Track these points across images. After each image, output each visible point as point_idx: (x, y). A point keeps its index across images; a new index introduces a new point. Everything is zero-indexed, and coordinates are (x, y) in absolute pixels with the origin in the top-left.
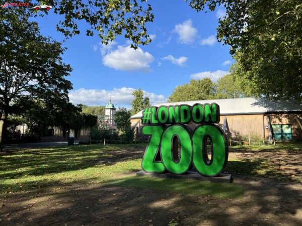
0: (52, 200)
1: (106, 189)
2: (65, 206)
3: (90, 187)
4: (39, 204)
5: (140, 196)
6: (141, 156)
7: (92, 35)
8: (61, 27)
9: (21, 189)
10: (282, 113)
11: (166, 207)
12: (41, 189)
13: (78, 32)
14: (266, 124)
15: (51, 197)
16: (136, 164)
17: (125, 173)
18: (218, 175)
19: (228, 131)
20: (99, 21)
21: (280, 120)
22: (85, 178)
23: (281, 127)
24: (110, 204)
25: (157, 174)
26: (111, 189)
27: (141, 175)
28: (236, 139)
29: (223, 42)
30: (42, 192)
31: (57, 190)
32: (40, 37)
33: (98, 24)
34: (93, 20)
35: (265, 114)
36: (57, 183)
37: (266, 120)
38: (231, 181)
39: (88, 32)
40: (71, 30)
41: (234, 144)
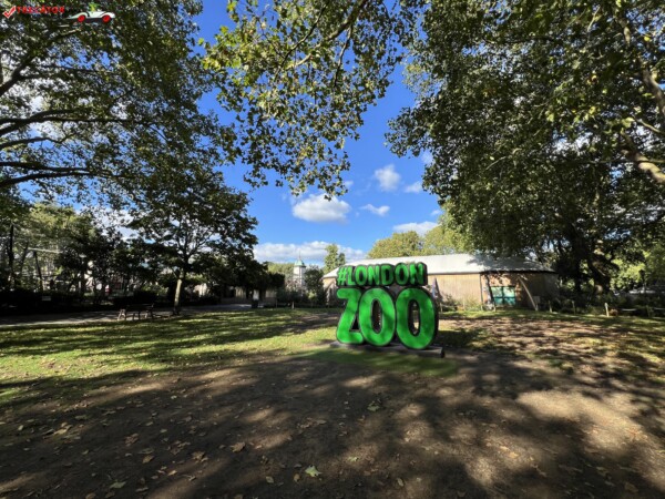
0: (233, 374)
1: (294, 363)
2: (249, 382)
3: (277, 360)
4: (219, 378)
5: (334, 372)
6: (335, 324)
7: (281, 185)
8: (248, 177)
9: (198, 360)
10: (502, 272)
11: (365, 386)
12: (221, 360)
13: (266, 183)
14: (484, 285)
15: (233, 370)
16: (329, 333)
17: (316, 344)
18: (427, 348)
19: (438, 294)
20: (289, 170)
21: (501, 282)
22: (271, 349)
23: (502, 289)
24: (300, 381)
25: (355, 345)
26: (301, 363)
27: (335, 346)
28: (448, 303)
29: (429, 191)
30: (222, 364)
31: (240, 362)
32: (225, 188)
33: (288, 174)
34: (283, 170)
35: (482, 273)
36: (241, 354)
37: (484, 281)
38: (443, 355)
39: (278, 182)
40: (258, 180)
41: (446, 310)
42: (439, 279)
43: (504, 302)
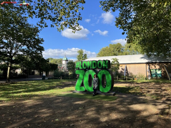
0: (34, 101)
1: (57, 98)
2: (40, 103)
3: (51, 97)
4: (29, 102)
5: (72, 100)
6: (74, 85)
7: (53, 27)
8: (39, 23)
9: (21, 97)
10: (156, 63)
12: (29, 97)
13: (47, 26)
14: (148, 69)
15: (34, 100)
16: (72, 88)
17: (67, 92)
19: (127, 73)
20: (56, 20)
21: (155, 67)
22: (49, 94)
23: (156, 70)
24: (58, 103)
26: (60, 98)
27: (75, 92)
28: (130, 77)
30: (30, 98)
31: (36, 98)
33: (56, 22)
34: (54, 20)
35: (147, 63)
36: (37, 95)
37: (148, 67)
39: (52, 25)
40: (43, 25)
42: (128, 66)
43: (156, 76)
